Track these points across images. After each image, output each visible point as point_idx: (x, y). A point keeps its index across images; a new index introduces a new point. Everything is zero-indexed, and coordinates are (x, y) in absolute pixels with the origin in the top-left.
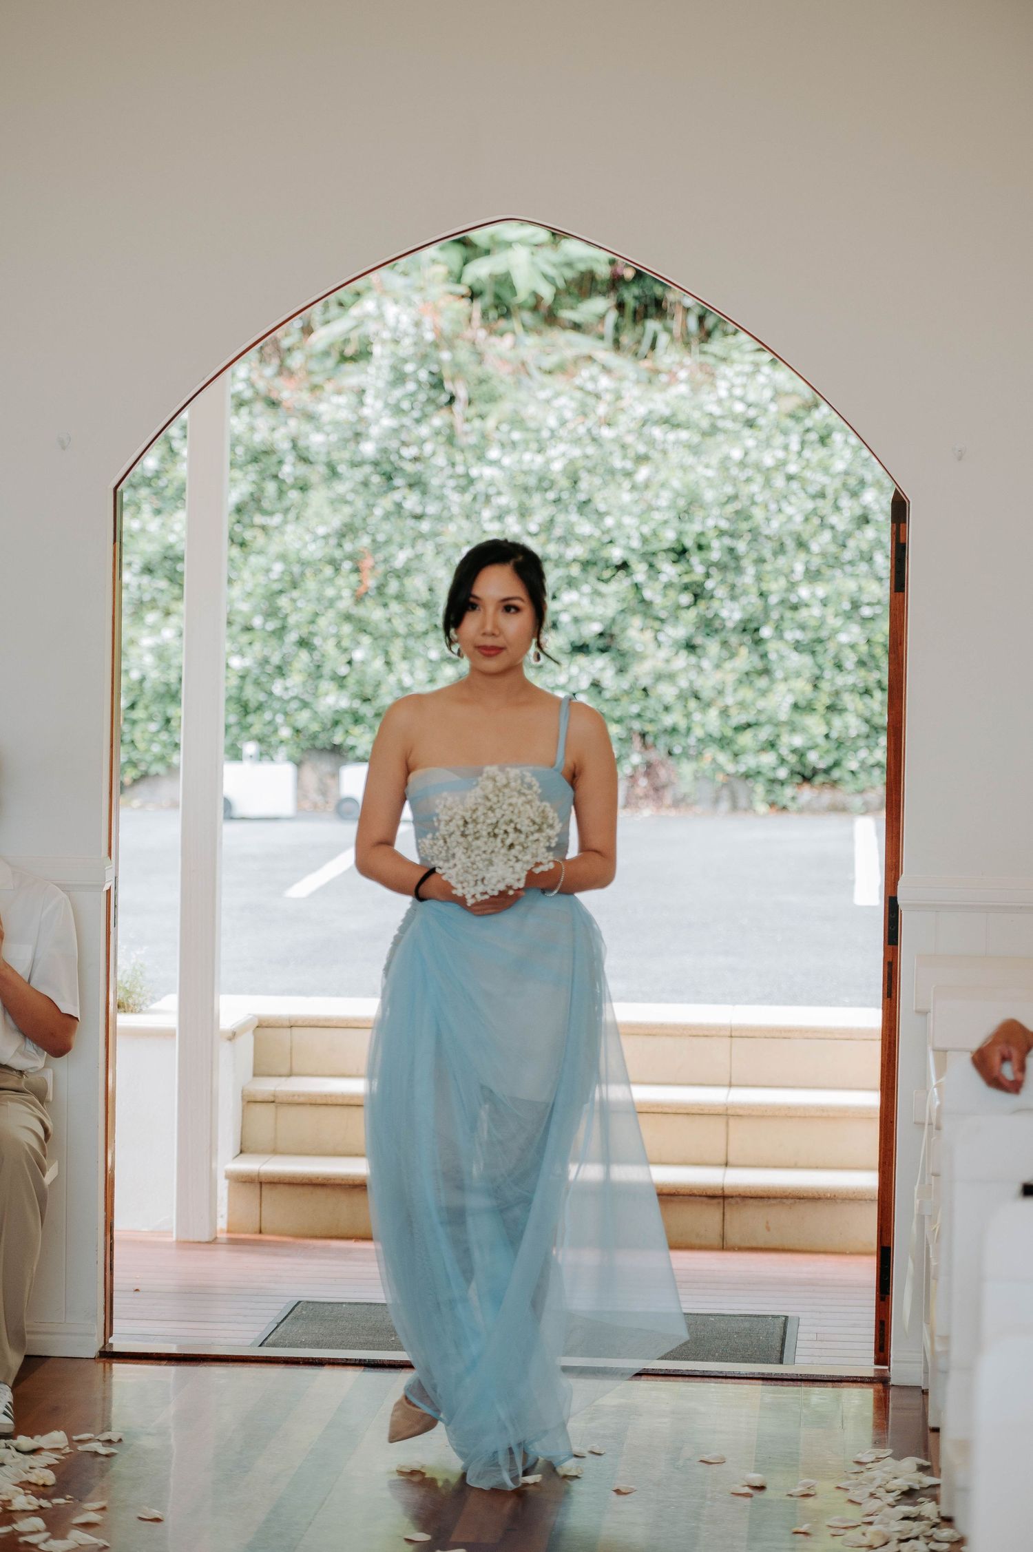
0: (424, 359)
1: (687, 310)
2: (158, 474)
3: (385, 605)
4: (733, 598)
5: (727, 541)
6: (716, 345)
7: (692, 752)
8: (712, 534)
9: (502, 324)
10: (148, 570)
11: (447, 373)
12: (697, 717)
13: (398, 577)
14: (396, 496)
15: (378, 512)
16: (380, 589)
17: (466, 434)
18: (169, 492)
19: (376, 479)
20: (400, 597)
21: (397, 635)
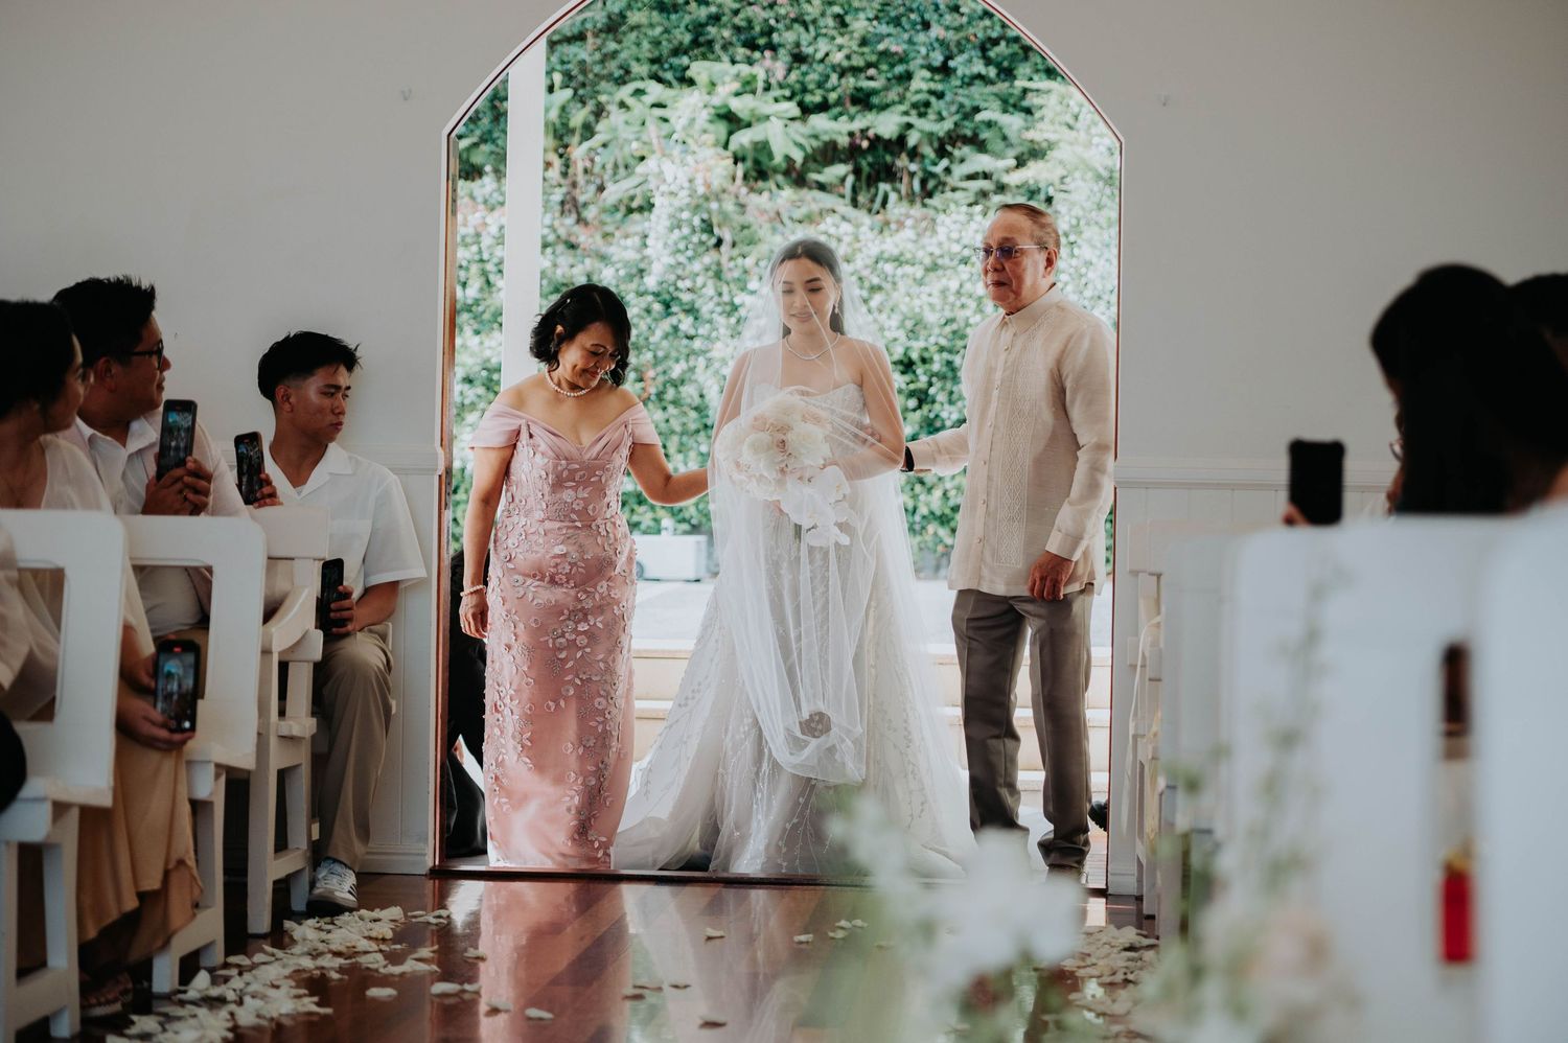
0: (697, 208)
1: (912, 175)
2: (477, 302)
3: (664, 409)
4: (951, 402)
5: (945, 355)
6: (936, 201)
7: (917, 527)
8: (933, 349)
9: (760, 184)
10: (469, 380)
11: (715, 221)
12: (922, 497)
13: (676, 386)
14: (673, 320)
15: (659, 333)
16: (660, 395)
17: (730, 270)
18: (486, 316)
19: (657, 307)
20: (676, 402)
21: (673, 432)
